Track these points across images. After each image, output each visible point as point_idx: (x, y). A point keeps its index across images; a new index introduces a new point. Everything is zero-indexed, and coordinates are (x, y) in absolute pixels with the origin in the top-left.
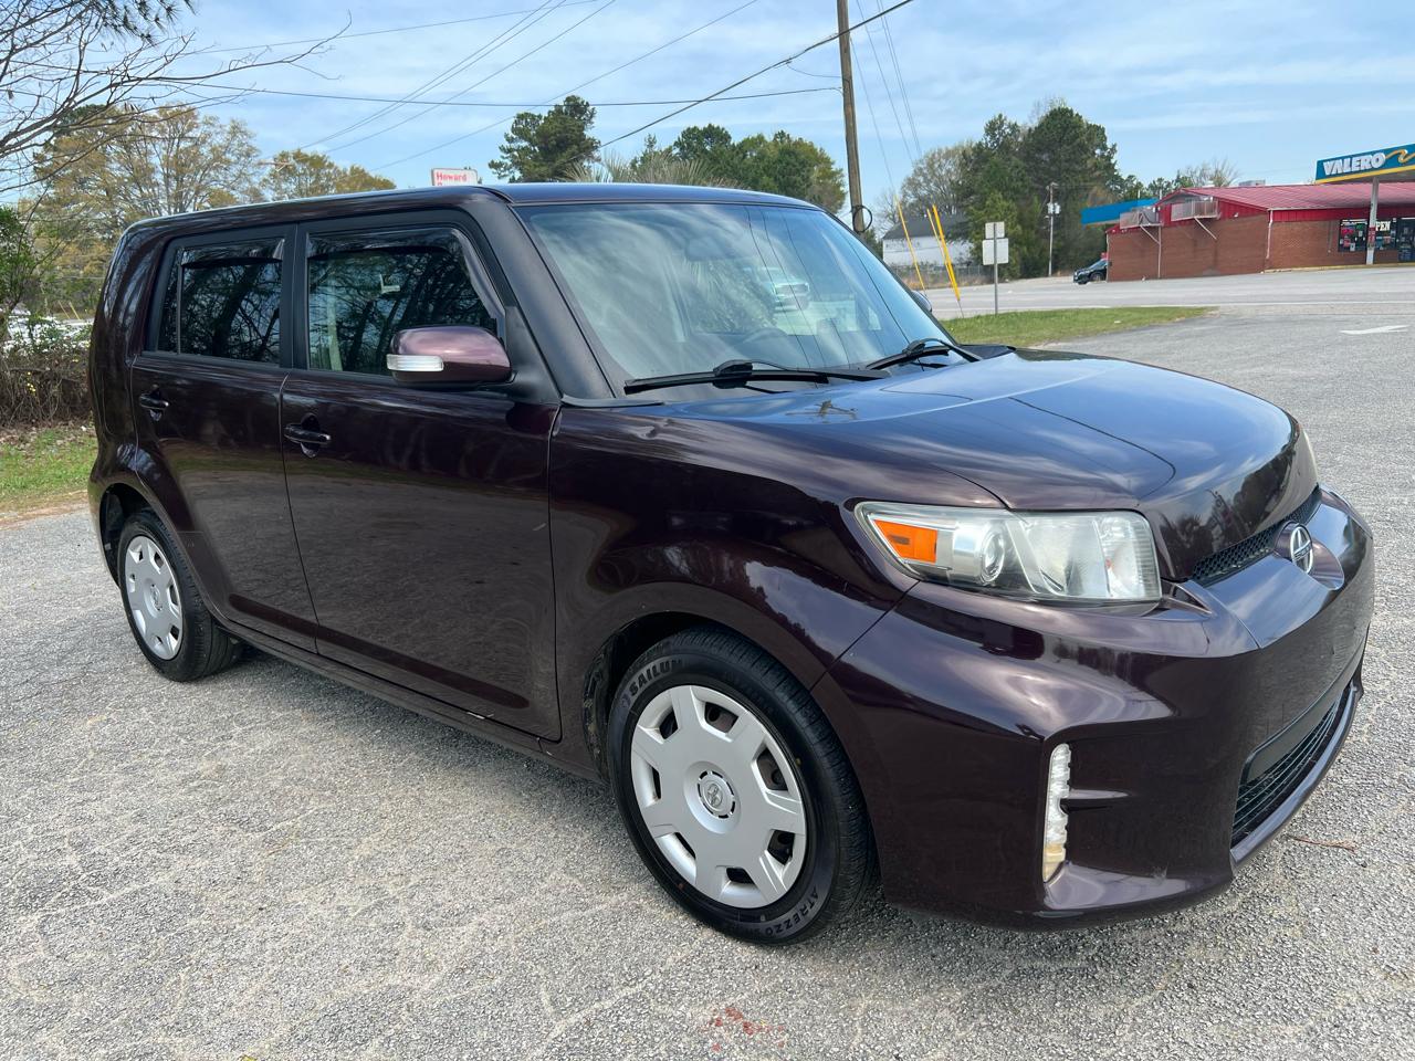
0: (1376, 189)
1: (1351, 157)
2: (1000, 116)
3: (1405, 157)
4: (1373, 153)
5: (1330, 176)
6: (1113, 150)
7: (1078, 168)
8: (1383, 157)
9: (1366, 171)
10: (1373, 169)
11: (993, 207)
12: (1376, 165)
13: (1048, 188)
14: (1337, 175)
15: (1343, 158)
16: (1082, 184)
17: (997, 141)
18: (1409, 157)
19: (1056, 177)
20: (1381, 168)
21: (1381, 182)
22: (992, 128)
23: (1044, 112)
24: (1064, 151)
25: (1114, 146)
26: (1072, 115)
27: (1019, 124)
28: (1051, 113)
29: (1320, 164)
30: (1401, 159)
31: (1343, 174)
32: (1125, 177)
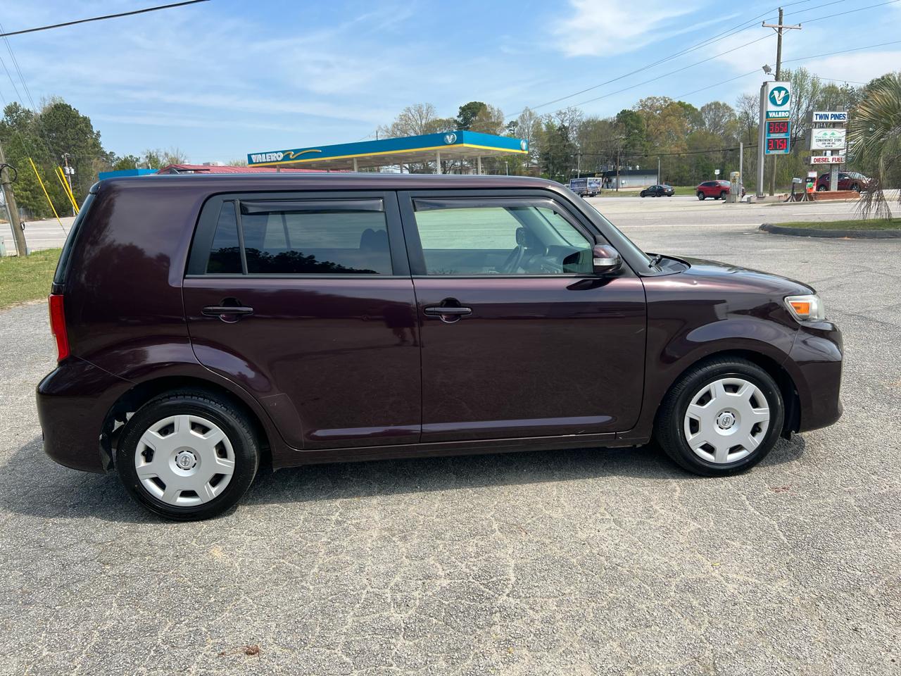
0: (279, 171)
1: (266, 153)
2: (15, 103)
3: (293, 155)
4: (276, 152)
5: (256, 163)
6: (98, 134)
7: (82, 145)
8: (282, 155)
9: (274, 161)
10: (277, 161)
11: (25, 167)
12: (279, 159)
13: (63, 156)
14: (259, 163)
15: (261, 154)
16: (87, 155)
17: (15, 121)
18: (295, 156)
19: (67, 148)
20: (282, 161)
21: (281, 168)
22: (11, 111)
23: (48, 103)
24: (70, 133)
25: (99, 132)
26: (71, 109)
27: (30, 110)
28: (55, 106)
29: (249, 156)
30: (291, 156)
31: (262, 162)
32: (108, 153)
